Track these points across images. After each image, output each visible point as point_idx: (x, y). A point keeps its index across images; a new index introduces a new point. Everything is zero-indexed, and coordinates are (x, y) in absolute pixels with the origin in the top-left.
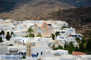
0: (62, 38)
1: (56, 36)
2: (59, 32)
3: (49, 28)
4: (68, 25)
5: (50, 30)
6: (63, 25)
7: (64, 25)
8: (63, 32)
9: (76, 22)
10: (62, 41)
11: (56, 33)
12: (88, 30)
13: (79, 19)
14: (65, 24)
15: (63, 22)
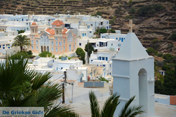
0: (103, 59)
1: (86, 53)
2: (94, 44)
3: (69, 33)
4: (108, 25)
5: (71, 39)
6: (97, 25)
7: (100, 26)
8: (101, 44)
9: (118, 17)
10: (104, 65)
11: (86, 46)
12: (147, 36)
13: (123, 9)
14: (102, 23)
15: (96, 18)
